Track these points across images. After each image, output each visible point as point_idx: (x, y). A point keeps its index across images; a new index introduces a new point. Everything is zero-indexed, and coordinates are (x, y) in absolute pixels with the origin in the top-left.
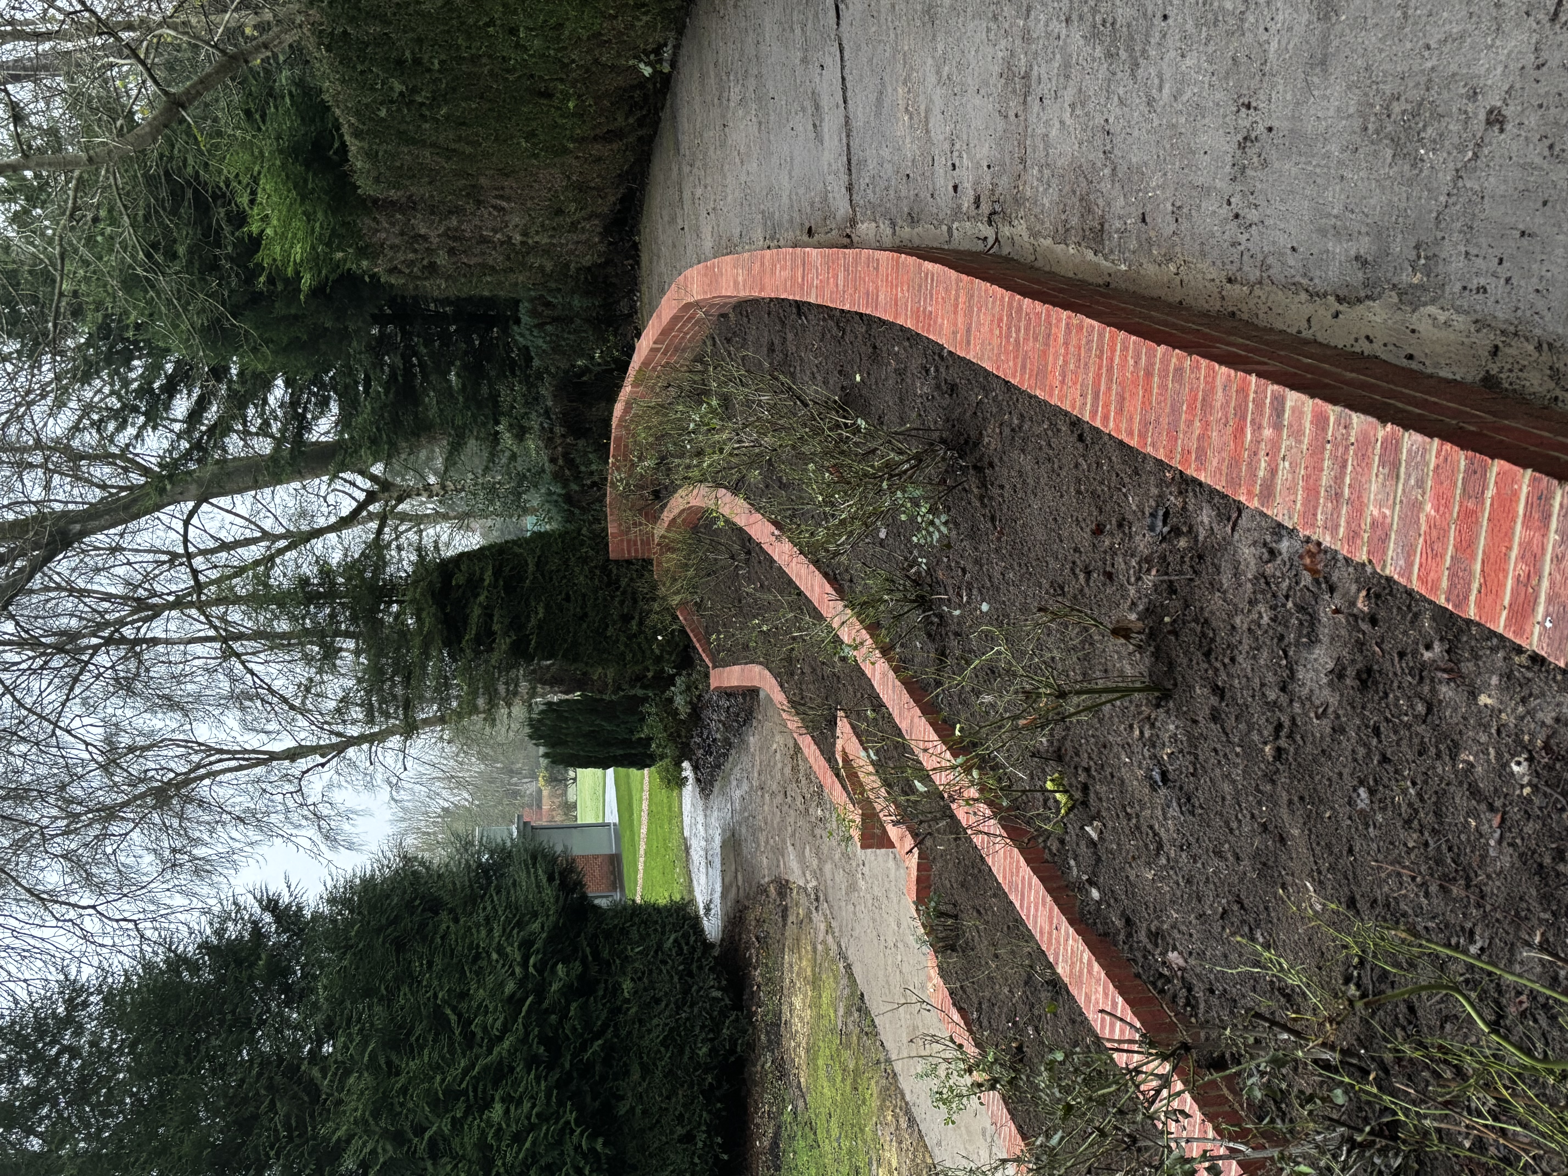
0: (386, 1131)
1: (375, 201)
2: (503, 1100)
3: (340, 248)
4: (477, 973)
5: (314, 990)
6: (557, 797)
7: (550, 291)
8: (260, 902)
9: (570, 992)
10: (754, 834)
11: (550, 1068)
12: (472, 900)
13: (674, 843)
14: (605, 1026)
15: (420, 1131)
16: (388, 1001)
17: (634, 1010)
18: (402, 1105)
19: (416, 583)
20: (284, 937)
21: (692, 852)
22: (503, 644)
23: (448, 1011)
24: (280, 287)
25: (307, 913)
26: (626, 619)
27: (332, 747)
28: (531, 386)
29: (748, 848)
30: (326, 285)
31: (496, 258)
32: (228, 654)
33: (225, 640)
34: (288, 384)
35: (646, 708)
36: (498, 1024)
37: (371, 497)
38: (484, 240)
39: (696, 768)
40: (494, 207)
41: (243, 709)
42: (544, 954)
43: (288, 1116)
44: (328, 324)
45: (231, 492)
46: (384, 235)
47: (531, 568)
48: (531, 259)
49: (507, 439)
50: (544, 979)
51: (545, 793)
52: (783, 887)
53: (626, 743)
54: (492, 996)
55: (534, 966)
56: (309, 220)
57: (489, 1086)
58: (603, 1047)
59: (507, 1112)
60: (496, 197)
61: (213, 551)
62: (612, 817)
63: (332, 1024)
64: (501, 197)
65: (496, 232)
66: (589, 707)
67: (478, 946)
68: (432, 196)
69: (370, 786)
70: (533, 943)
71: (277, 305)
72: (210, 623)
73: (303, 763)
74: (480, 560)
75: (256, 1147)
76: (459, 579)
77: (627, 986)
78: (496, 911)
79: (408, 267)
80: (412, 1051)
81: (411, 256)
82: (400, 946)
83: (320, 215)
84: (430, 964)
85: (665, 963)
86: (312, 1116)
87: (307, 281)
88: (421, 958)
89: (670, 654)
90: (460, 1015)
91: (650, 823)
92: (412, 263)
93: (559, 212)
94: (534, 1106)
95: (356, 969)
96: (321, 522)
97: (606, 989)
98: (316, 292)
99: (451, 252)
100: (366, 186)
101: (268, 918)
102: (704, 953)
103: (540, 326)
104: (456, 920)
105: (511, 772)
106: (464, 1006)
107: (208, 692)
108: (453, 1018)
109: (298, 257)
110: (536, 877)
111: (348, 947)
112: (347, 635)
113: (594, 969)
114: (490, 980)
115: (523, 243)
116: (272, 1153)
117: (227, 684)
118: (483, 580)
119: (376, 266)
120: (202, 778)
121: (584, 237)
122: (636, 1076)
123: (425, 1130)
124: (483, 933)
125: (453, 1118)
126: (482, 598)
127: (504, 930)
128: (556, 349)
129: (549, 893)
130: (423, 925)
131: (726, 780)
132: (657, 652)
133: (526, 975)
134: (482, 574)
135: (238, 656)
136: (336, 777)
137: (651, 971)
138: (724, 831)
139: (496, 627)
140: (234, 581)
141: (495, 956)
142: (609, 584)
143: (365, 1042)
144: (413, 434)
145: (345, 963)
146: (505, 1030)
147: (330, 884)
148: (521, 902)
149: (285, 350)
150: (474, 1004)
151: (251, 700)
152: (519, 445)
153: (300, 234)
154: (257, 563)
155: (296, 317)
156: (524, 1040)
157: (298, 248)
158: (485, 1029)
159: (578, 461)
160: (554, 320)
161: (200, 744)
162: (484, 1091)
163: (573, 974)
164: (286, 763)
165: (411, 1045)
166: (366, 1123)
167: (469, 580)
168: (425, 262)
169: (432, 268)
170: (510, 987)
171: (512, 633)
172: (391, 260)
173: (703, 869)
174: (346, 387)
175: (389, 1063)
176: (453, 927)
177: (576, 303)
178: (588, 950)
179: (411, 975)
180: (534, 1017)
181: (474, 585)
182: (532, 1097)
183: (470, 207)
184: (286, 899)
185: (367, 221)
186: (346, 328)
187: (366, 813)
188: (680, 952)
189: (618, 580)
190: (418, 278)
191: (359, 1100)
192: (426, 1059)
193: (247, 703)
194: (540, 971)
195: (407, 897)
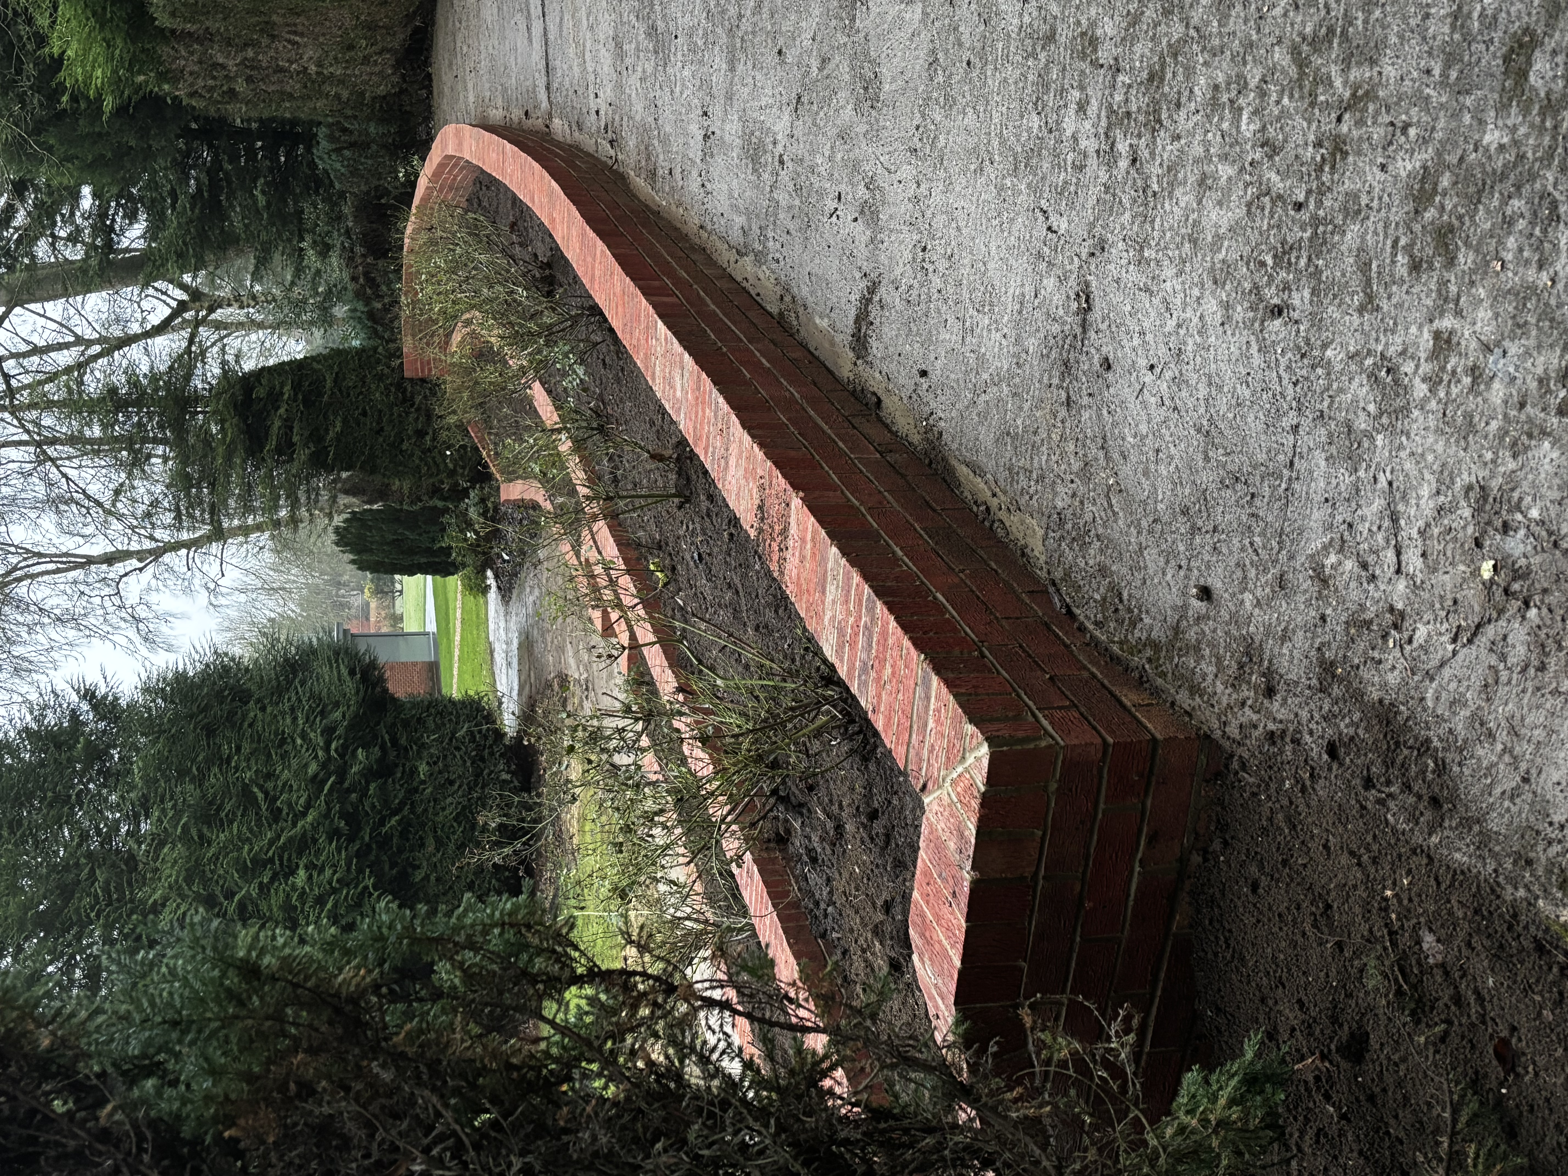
0: (197, 894)
1: (173, 32)
2: (306, 868)
3: (139, 73)
4: (283, 757)
5: (129, 772)
6: (384, 608)
7: (347, 117)
8: (78, 692)
9: (369, 774)
10: (543, 635)
11: (351, 839)
12: (279, 691)
13: (482, 647)
14: (402, 804)
15: (229, 895)
16: (200, 781)
17: (429, 791)
18: (212, 872)
19: (219, 395)
20: (102, 725)
21: (496, 655)
22: (302, 455)
23: (256, 790)
24: (83, 105)
25: (123, 703)
26: (421, 434)
27: (150, 552)
28: (334, 205)
29: (538, 648)
30: (129, 105)
31: (293, 86)
32: (43, 459)
33: (39, 444)
34: (95, 195)
35: (446, 518)
36: (302, 801)
37: (182, 306)
38: (280, 70)
39: (497, 577)
40: (289, 41)
41: (58, 512)
42: (346, 740)
43: (107, 883)
44: (132, 143)
45: (42, 300)
46: (183, 63)
47: (329, 383)
48: (326, 88)
49: (311, 256)
50: (346, 763)
51: (373, 605)
52: (564, 680)
53: (429, 551)
54: (296, 775)
55: (336, 750)
56: (109, 46)
57: (294, 856)
58: (399, 822)
59: (310, 877)
60: (289, 32)
61: (25, 355)
62: (431, 627)
63: (147, 801)
64: (295, 33)
65: (292, 63)
66: (392, 516)
67: (283, 732)
68: (227, 30)
69: (188, 590)
70: (334, 729)
71: (81, 122)
72: (23, 426)
73: (120, 568)
74: (280, 375)
75: (78, 908)
76: (260, 392)
77: (423, 768)
78: (300, 701)
79: (209, 91)
80: (222, 825)
81: (210, 82)
82: (210, 731)
83: (119, 42)
84: (238, 749)
85: (458, 749)
86: (130, 884)
87: (108, 104)
88: (229, 743)
89: (464, 468)
90: (266, 794)
91: (463, 630)
92: (211, 89)
93: (351, 47)
94: (335, 872)
95: (170, 751)
96: (135, 328)
97: (403, 772)
98: (120, 111)
99: (249, 80)
100: (163, 20)
101: (85, 706)
102: (495, 741)
103: (338, 150)
104: (263, 709)
105: (339, 585)
106: (270, 785)
107: (23, 495)
108: (260, 796)
109: (99, 81)
110: (339, 672)
111: (161, 732)
112: (156, 441)
113: (392, 755)
114: (294, 763)
115: (317, 73)
116: (93, 915)
117: (43, 488)
118: (282, 394)
119: (177, 89)
120: (19, 580)
121: (377, 69)
122: (431, 848)
123: (233, 894)
124: (288, 721)
125: (261, 883)
126: (282, 411)
127: (308, 719)
128: (354, 172)
129: (350, 686)
130: (232, 714)
131: (522, 587)
132: (451, 466)
133: (329, 758)
134: (282, 387)
135: (53, 460)
136: (154, 581)
137: (445, 757)
138: (520, 634)
139: (295, 439)
140: (47, 388)
141: (299, 741)
142: (404, 400)
143: (178, 814)
144: (219, 247)
145: (159, 746)
146: (308, 806)
147: (144, 676)
148: (324, 693)
149: (89, 166)
150: (280, 783)
151: (66, 503)
152: (323, 261)
153: (101, 59)
154: (68, 370)
155: (100, 134)
156: (327, 815)
157: (99, 72)
158: (290, 805)
159: (379, 279)
160: (352, 145)
161: (17, 547)
162: (289, 859)
163: (373, 758)
164: (104, 567)
165: (221, 820)
166: (180, 888)
167: (270, 394)
168: (225, 88)
169: (232, 93)
170: (313, 768)
171: (311, 445)
172: (191, 85)
173: (504, 671)
174: (153, 201)
175: (201, 836)
176: (260, 715)
177: (372, 130)
178: (387, 737)
179: (221, 758)
180: (335, 795)
181: (274, 398)
182: (334, 865)
183: (265, 41)
184: (102, 690)
185: (167, 49)
186: (150, 147)
187: (183, 616)
188: (473, 740)
189: (412, 397)
190: (219, 102)
191: (173, 867)
192: (235, 832)
193: (63, 507)
194: (342, 756)
195: (216, 688)
